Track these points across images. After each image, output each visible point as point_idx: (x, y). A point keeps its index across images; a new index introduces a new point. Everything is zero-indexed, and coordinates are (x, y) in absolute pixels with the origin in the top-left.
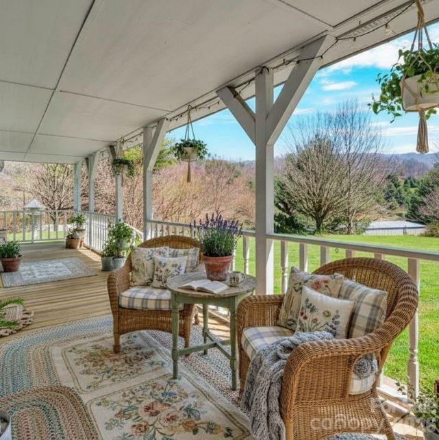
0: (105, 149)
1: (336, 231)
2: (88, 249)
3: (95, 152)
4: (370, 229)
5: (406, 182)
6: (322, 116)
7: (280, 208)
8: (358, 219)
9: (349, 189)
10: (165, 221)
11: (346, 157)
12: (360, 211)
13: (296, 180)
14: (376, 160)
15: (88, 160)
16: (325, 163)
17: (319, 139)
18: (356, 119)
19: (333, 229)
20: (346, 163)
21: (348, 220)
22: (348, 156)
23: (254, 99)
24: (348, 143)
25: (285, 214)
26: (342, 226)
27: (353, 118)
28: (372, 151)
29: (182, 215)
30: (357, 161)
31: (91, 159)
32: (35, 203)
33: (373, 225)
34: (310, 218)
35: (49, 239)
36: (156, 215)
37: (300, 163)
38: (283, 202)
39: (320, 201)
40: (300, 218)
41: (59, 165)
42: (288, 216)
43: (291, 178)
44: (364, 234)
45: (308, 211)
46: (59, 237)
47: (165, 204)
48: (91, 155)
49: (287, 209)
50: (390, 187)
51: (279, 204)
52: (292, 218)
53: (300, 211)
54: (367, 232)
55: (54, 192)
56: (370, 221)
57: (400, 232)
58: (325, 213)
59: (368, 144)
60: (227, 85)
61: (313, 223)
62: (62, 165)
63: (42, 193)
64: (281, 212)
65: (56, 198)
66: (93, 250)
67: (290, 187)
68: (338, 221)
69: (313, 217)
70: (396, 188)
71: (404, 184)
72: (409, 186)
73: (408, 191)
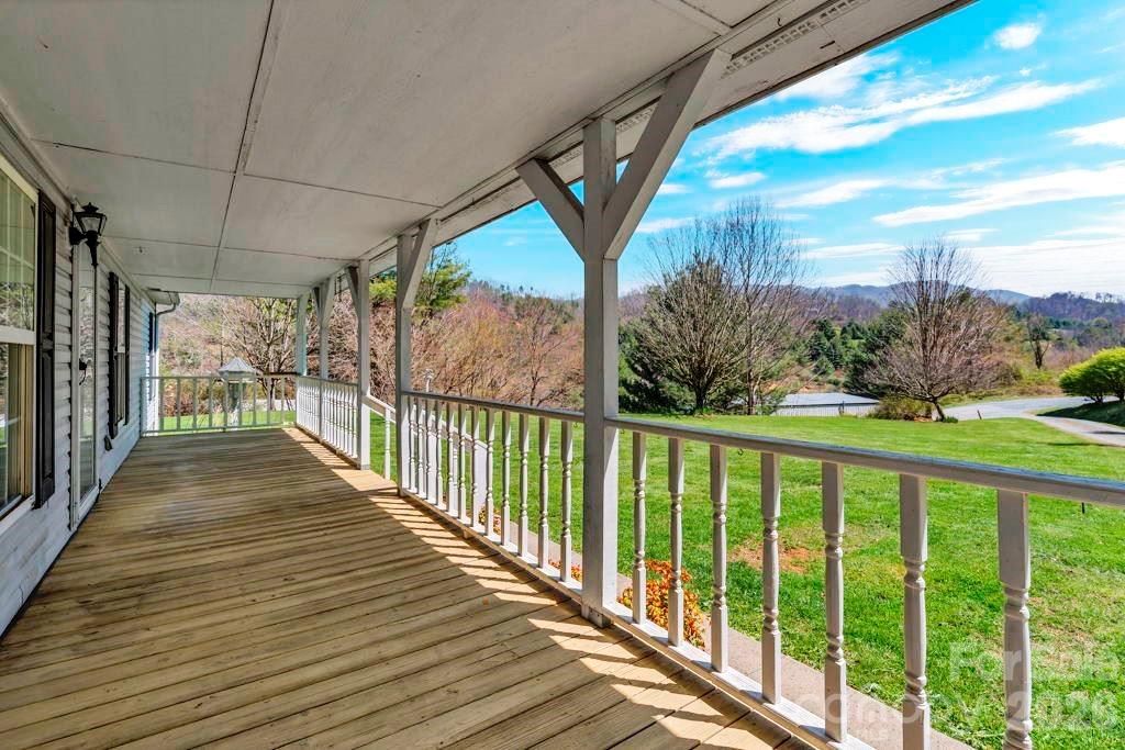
0: (343, 272)
1: (730, 409)
2: (317, 440)
3: (328, 279)
4: (782, 407)
5: (844, 331)
6: (704, 225)
7: (635, 370)
8: (766, 391)
9: (748, 341)
10: (450, 394)
11: (743, 291)
12: (767, 376)
13: (661, 327)
14: (791, 294)
15: (318, 291)
16: (709, 300)
17: (699, 263)
18: (758, 229)
19: (723, 406)
20: (741, 298)
21: (748, 390)
22: (747, 289)
23: (581, 183)
24: (746, 267)
25: (647, 382)
26: (739, 401)
27: (753, 228)
28: (785, 282)
29: (479, 383)
30: (761, 297)
31: (323, 289)
32: (240, 364)
33: (790, 399)
34: (686, 388)
35: (255, 424)
36: (434, 383)
37: (668, 301)
38: (640, 360)
39: (703, 361)
40: (671, 388)
41: (277, 302)
42: (649, 385)
43: (653, 323)
44: (773, 414)
45: (681, 376)
46: (258, 423)
47: (450, 367)
48: (322, 284)
49: (647, 374)
50: (817, 337)
51: (636, 366)
52: (657, 388)
53: (670, 377)
54: (779, 411)
55: (269, 345)
56: (783, 394)
57: (834, 412)
58: (710, 381)
59: (779, 269)
60: (533, 155)
61: (690, 396)
62: (284, 301)
63: (249, 347)
64: (638, 378)
65: (271, 355)
66: (324, 444)
67: (653, 339)
68: (733, 393)
69: (689, 385)
70: (829, 340)
71: (842, 334)
72: (850, 337)
73: (849, 345)
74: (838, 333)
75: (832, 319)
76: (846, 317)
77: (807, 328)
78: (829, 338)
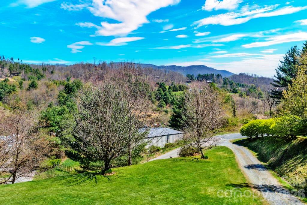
70: (164, 92)
71: (169, 89)
72: (172, 90)
73: (172, 94)
74: (167, 88)
75: (165, 82)
76: (170, 81)
77: (155, 86)
78: (164, 91)
